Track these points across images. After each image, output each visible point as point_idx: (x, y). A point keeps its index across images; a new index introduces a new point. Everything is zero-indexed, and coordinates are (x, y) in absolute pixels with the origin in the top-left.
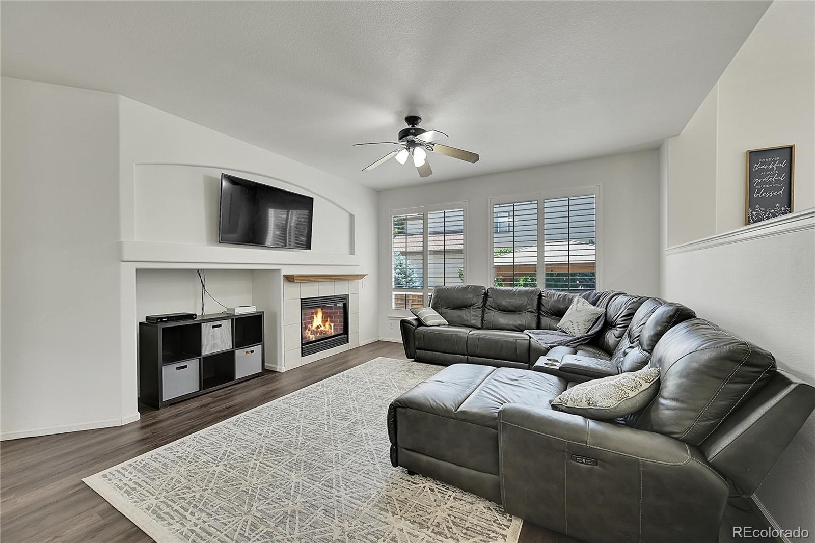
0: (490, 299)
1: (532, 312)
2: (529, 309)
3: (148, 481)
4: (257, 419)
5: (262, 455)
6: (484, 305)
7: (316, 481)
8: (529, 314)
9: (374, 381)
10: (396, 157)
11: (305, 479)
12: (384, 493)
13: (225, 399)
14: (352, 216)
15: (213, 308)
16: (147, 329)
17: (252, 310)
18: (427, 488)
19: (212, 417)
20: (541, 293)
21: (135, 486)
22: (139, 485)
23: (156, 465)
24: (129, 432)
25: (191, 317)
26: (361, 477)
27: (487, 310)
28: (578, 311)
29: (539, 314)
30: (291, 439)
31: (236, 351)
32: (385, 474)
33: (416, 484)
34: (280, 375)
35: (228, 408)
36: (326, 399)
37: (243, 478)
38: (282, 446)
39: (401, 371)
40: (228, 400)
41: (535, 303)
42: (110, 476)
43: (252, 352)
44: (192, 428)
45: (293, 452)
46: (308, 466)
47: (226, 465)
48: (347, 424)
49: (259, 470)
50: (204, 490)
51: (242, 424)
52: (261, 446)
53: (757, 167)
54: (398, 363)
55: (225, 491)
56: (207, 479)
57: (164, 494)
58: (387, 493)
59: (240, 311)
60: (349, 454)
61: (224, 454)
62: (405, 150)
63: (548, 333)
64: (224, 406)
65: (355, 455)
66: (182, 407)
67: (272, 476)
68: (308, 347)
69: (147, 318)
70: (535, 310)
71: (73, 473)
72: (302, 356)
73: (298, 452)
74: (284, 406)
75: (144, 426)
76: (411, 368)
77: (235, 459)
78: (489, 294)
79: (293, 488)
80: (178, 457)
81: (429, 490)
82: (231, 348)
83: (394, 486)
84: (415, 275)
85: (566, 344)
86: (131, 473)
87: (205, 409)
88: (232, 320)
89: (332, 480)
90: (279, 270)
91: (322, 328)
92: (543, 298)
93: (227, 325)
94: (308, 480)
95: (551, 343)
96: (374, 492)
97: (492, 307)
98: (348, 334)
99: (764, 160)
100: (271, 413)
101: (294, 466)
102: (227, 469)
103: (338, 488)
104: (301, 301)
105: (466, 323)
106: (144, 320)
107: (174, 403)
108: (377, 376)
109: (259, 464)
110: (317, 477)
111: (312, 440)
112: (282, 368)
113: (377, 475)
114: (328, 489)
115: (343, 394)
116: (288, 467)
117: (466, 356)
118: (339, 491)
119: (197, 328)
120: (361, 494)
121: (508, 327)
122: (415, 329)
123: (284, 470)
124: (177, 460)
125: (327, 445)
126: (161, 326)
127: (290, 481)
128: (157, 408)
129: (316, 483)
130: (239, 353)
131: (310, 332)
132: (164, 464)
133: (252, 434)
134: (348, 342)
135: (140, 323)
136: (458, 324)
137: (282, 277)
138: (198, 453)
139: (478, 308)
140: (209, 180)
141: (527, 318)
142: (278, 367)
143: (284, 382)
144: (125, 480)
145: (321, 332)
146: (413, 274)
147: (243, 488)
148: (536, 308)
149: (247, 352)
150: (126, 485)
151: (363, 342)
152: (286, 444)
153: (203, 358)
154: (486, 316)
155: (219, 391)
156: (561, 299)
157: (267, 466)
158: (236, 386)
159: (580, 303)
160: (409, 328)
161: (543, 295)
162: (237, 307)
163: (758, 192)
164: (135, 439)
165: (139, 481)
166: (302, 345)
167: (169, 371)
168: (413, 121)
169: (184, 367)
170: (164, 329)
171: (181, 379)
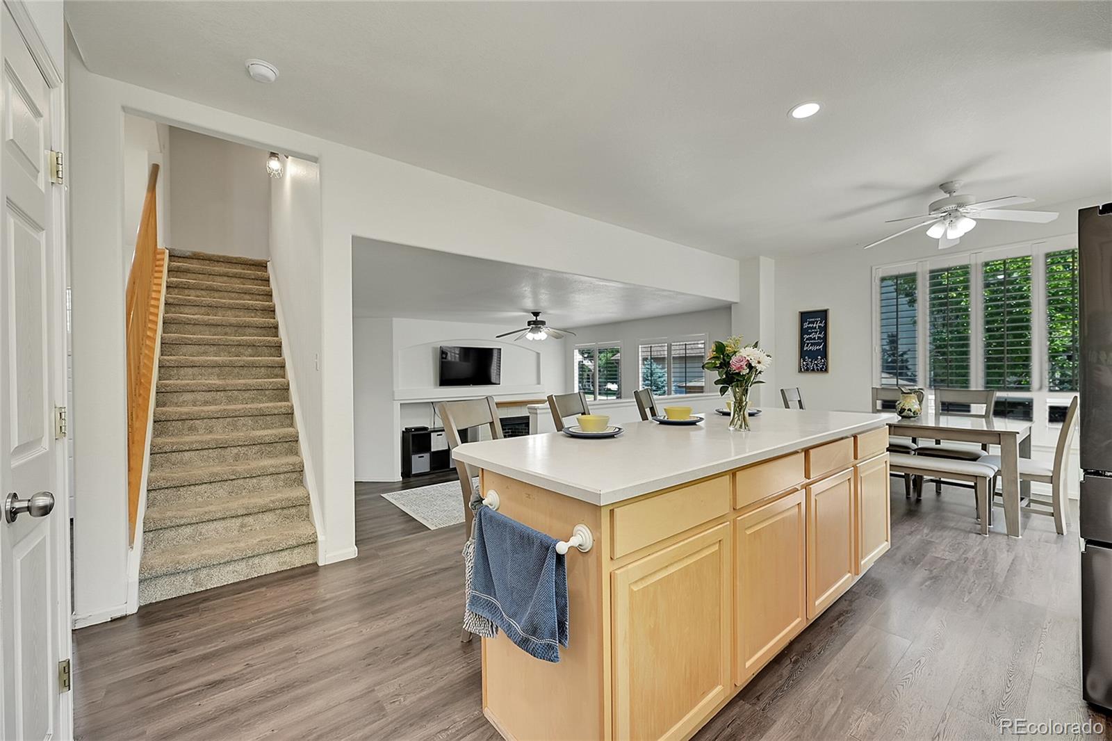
10: (527, 337)
13: (441, 477)
14: (538, 354)
15: (436, 424)
16: (406, 433)
24: (397, 484)
25: (425, 429)
31: (450, 451)
35: (441, 480)
40: (443, 477)
53: (806, 325)
62: (531, 332)
64: (439, 479)
66: (420, 477)
69: (406, 429)
75: (403, 483)
82: (447, 448)
87: (430, 479)
93: (445, 436)
99: (810, 320)
106: (404, 430)
107: (418, 475)
119: (428, 436)
126: (411, 433)
128: (409, 477)
135: (403, 432)
140: (435, 349)
153: (432, 453)
155: (441, 473)
163: (807, 346)
167: (415, 458)
168: (536, 314)
169: (423, 457)
170: (413, 435)
171: (421, 463)
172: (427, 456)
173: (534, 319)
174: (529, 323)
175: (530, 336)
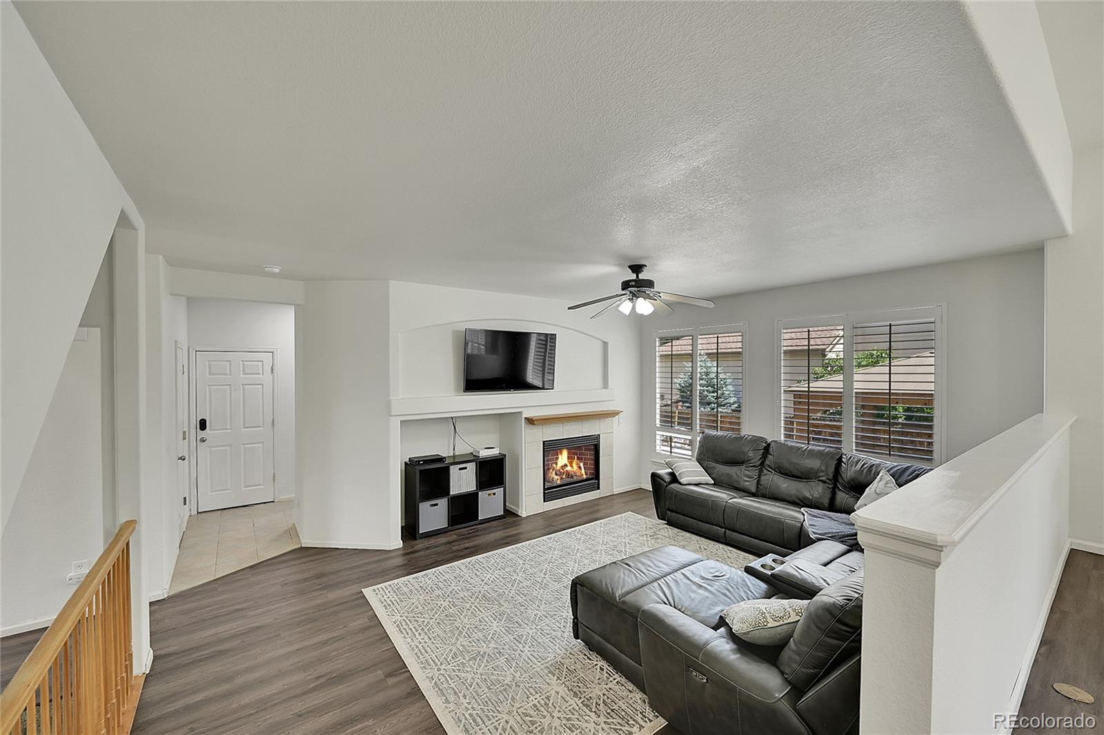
0: (770, 456)
1: (825, 482)
2: (821, 477)
3: (399, 601)
4: (486, 565)
5: (478, 600)
6: (762, 464)
7: (510, 634)
8: (821, 484)
9: (607, 543)
10: (620, 308)
11: (503, 629)
12: (559, 659)
13: (467, 538)
14: (605, 344)
15: (462, 449)
16: (410, 467)
17: (494, 452)
18: (598, 667)
19: (451, 555)
20: (841, 457)
21: (391, 603)
22: (393, 603)
23: (406, 590)
24: (394, 557)
26: (547, 640)
27: (765, 470)
28: (876, 493)
29: (835, 487)
30: (505, 591)
31: (480, 493)
32: (568, 644)
33: (590, 659)
34: (521, 520)
35: (466, 548)
36: (551, 556)
37: (459, 616)
38: (495, 595)
39: (643, 536)
40: (468, 541)
41: (832, 469)
42: (377, 591)
43: (494, 494)
44: (436, 562)
45: (502, 603)
46: (509, 619)
47: (450, 602)
48: (558, 586)
49: (472, 613)
50: (431, 619)
51: (472, 567)
52: (480, 592)
54: (646, 523)
55: (444, 623)
56: (435, 609)
57: (406, 614)
58: (562, 661)
59: (484, 454)
60: (546, 617)
61: (451, 592)
62: (628, 301)
63: (830, 518)
64: (463, 546)
65: (551, 619)
66: (433, 541)
67: (480, 620)
68: (550, 493)
69: (410, 459)
70: (828, 479)
71: (357, 584)
72: (544, 501)
73: (505, 604)
74: (512, 556)
76: (658, 532)
77: (458, 599)
78: (771, 450)
79: (491, 635)
80: (420, 587)
81: (599, 669)
82: (475, 489)
83: (571, 656)
84: (730, 388)
85: (840, 538)
86: (389, 592)
87: (448, 546)
88: (476, 463)
89: (523, 637)
90: (521, 412)
91: (569, 468)
92: (843, 464)
93: (472, 467)
94: (504, 631)
95: (820, 534)
96: (552, 656)
97: (771, 468)
98: (598, 479)
100: (498, 561)
101: (498, 616)
102: (451, 605)
103: (524, 645)
104: (544, 444)
105: (735, 485)
106: (407, 461)
107: (429, 535)
108: (614, 537)
109: (473, 607)
110: (512, 631)
111: (521, 595)
112: (524, 513)
113: (561, 642)
114: (517, 643)
115: (569, 553)
116: (493, 616)
117: (724, 530)
118: (524, 647)
119: (446, 471)
120: (540, 654)
121: (789, 498)
122: (667, 486)
123: (490, 617)
124: (419, 589)
125: (532, 603)
126: (417, 468)
127: (491, 628)
128: (415, 539)
129: (509, 636)
130: (482, 495)
131: (554, 472)
132: (411, 591)
133: (477, 579)
134: (599, 488)
135: (406, 464)
136: (726, 484)
137: (523, 419)
138: (434, 586)
139: (754, 466)
141: (816, 490)
142: (520, 511)
143: (524, 528)
144: (385, 597)
145: (568, 475)
146: (726, 385)
147: (456, 624)
148: (831, 476)
149: (489, 494)
150: (385, 600)
151: (618, 489)
152: (499, 595)
153: (451, 498)
154: (763, 478)
155: (464, 530)
156: (865, 470)
157: (479, 610)
158: (479, 526)
159: (883, 482)
160: (660, 484)
161: (843, 460)
162: (481, 449)
164: (396, 564)
165: (393, 600)
166: (544, 489)
167: (424, 507)
168: (637, 269)
169: (437, 505)
170: (421, 471)
171: (434, 515)
172: (443, 503)
173: (634, 277)
174: (626, 285)
175: (626, 307)
